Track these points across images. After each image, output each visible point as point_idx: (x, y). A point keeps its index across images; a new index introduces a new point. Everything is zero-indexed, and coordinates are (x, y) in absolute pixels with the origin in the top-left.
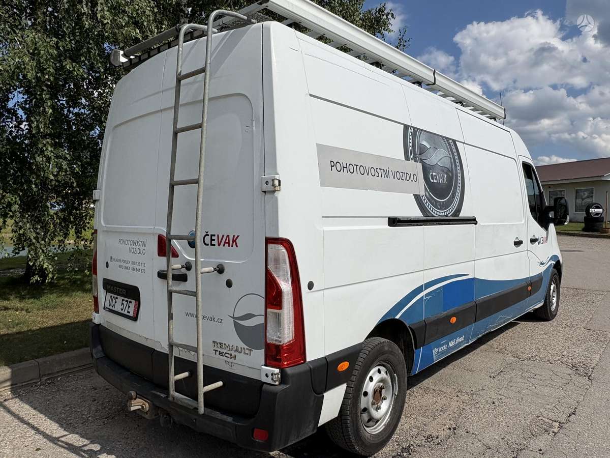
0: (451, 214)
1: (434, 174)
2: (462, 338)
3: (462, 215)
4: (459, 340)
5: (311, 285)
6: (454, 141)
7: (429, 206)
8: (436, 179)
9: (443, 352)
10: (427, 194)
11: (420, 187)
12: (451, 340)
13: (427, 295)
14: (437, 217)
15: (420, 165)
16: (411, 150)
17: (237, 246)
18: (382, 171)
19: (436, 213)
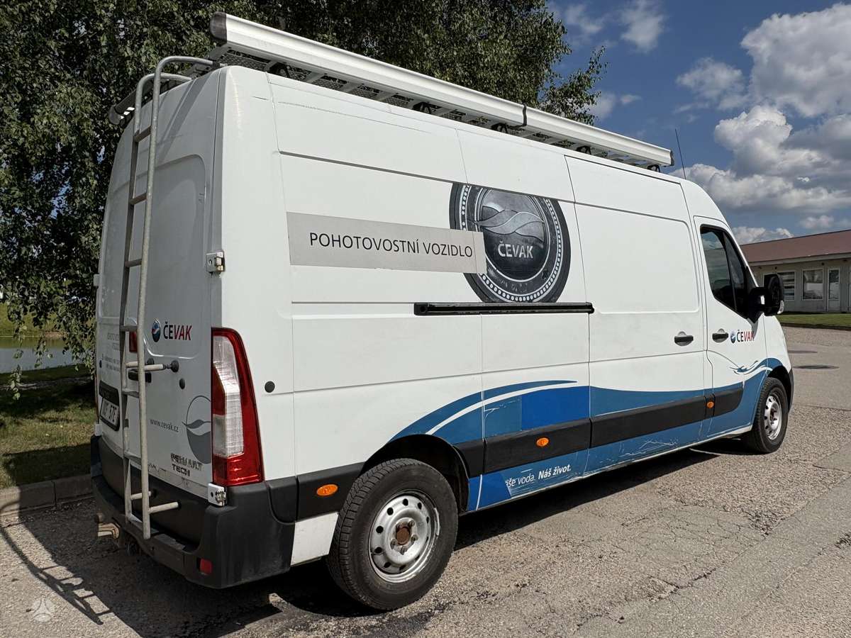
0: (539, 299)
1: (507, 246)
2: (567, 468)
3: (562, 299)
4: (558, 470)
5: (270, 387)
6: (555, 202)
7: (495, 289)
8: (511, 253)
9: (529, 486)
10: (492, 273)
11: (480, 264)
12: (544, 469)
13: (487, 407)
14: (510, 303)
15: (479, 236)
16: (463, 216)
17: (190, 339)
18: (406, 244)
19: (508, 298)
